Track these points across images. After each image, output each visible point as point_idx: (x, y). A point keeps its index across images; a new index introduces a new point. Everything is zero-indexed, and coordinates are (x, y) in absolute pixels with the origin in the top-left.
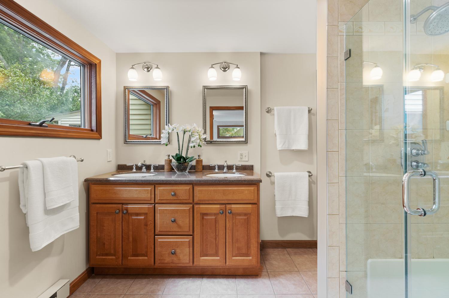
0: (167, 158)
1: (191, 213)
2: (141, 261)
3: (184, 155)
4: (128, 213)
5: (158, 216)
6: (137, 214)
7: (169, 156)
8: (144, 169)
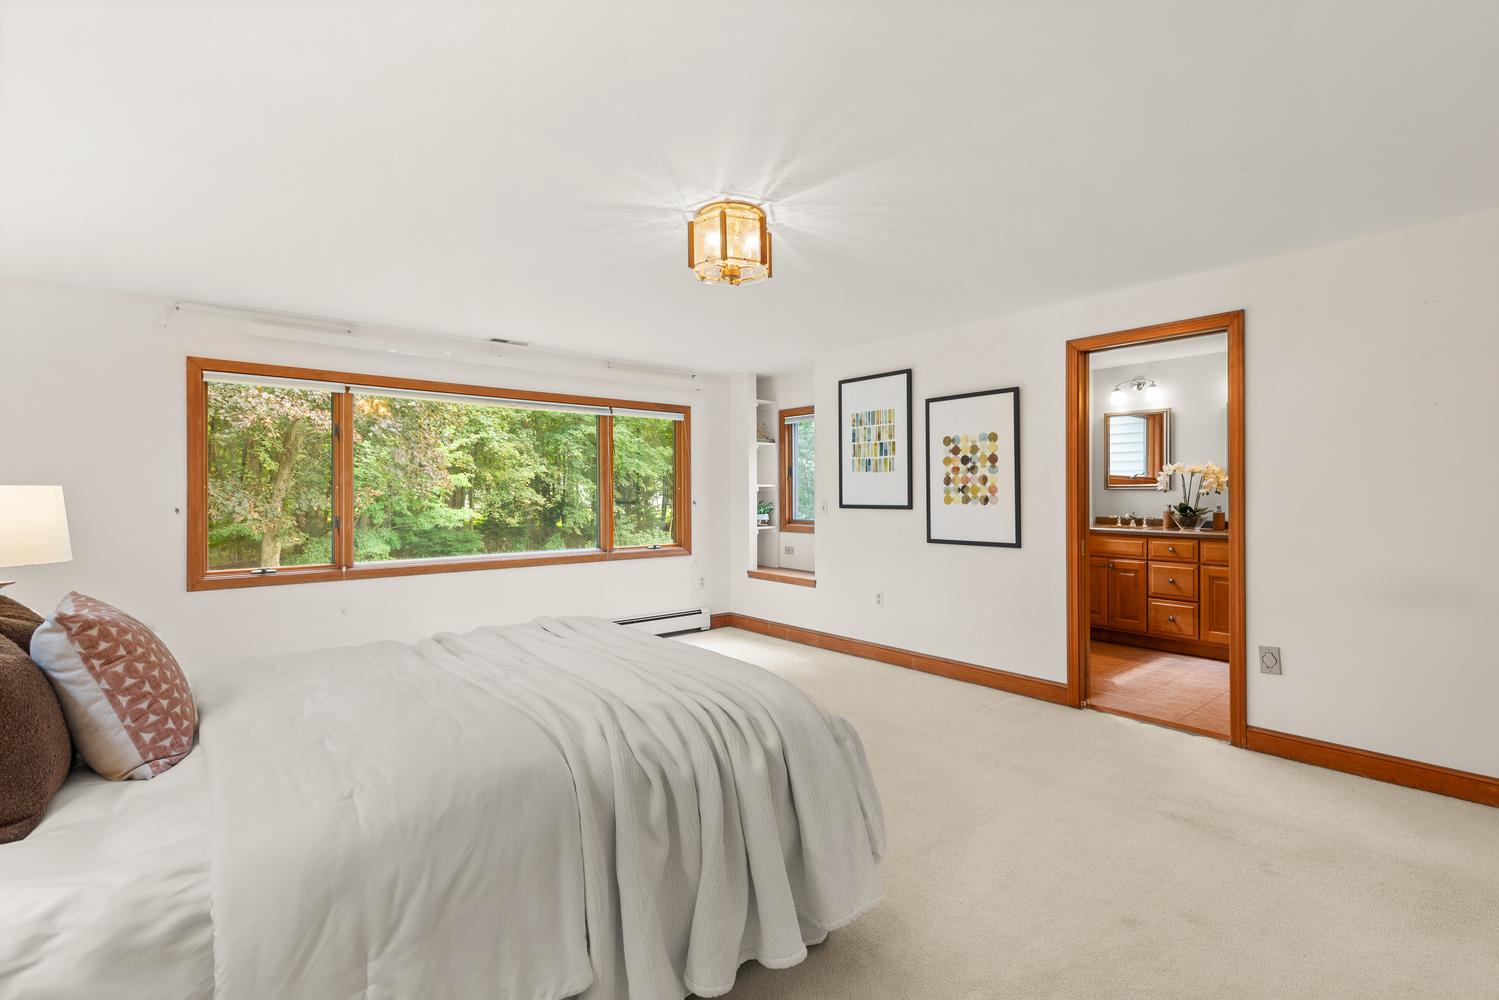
0: (1167, 509)
1: (1196, 574)
2: (1130, 624)
3: (1192, 505)
4: (1114, 568)
5: (1152, 575)
6: (1126, 571)
7: (1170, 506)
8: (1133, 524)
